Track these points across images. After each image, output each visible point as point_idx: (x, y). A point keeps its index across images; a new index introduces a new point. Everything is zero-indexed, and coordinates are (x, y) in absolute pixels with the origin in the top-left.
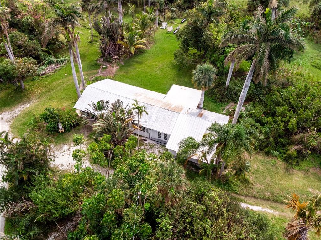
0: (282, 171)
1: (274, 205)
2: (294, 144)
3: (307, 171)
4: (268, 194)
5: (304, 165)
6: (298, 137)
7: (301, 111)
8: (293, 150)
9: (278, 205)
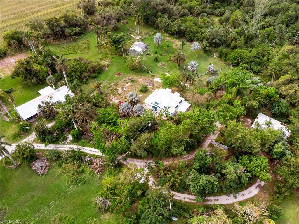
0: (87, 86)
1: (93, 92)
2: (83, 79)
3: (91, 82)
4: (90, 92)
5: (89, 81)
6: (83, 76)
7: (77, 71)
8: (84, 80)
9: (94, 92)
